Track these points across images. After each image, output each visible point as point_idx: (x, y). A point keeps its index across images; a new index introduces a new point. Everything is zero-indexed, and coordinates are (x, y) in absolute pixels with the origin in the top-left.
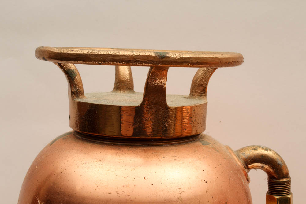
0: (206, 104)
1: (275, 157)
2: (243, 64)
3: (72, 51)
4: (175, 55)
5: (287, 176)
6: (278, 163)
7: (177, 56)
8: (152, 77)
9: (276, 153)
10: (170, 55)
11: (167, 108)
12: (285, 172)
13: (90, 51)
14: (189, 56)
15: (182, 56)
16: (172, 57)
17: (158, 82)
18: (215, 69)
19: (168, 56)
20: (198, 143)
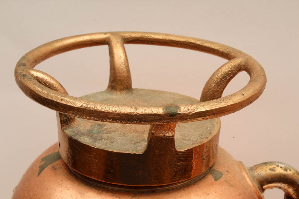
3: (62, 100)
4: (189, 110)
6: (298, 184)
7: (190, 111)
9: (296, 171)
10: (182, 111)
13: (84, 105)
14: (205, 110)
15: (196, 111)
16: (184, 113)
19: (180, 113)
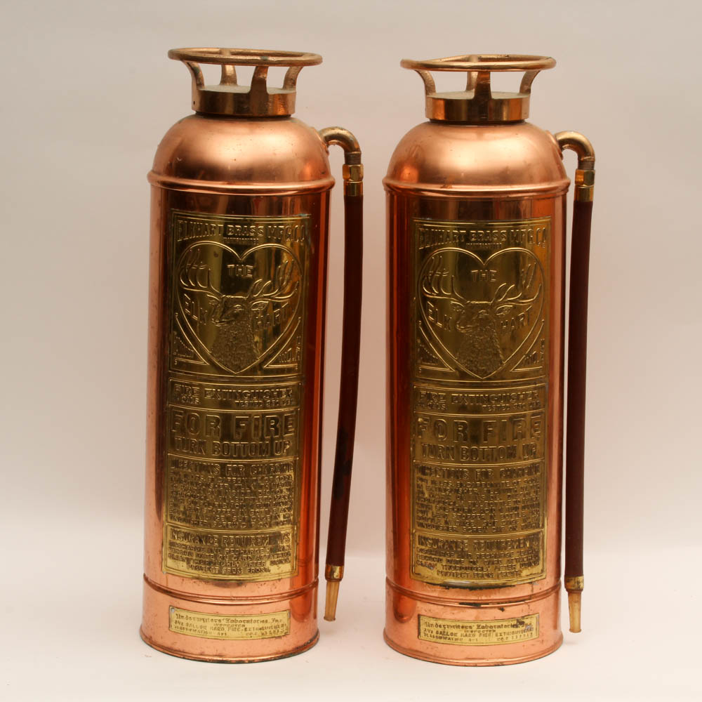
0: (295, 93)
1: (348, 135)
2: (322, 64)
5: (358, 150)
8: (257, 73)
11: (267, 94)
12: (356, 147)
17: (261, 76)
18: (302, 68)
20: (289, 121)
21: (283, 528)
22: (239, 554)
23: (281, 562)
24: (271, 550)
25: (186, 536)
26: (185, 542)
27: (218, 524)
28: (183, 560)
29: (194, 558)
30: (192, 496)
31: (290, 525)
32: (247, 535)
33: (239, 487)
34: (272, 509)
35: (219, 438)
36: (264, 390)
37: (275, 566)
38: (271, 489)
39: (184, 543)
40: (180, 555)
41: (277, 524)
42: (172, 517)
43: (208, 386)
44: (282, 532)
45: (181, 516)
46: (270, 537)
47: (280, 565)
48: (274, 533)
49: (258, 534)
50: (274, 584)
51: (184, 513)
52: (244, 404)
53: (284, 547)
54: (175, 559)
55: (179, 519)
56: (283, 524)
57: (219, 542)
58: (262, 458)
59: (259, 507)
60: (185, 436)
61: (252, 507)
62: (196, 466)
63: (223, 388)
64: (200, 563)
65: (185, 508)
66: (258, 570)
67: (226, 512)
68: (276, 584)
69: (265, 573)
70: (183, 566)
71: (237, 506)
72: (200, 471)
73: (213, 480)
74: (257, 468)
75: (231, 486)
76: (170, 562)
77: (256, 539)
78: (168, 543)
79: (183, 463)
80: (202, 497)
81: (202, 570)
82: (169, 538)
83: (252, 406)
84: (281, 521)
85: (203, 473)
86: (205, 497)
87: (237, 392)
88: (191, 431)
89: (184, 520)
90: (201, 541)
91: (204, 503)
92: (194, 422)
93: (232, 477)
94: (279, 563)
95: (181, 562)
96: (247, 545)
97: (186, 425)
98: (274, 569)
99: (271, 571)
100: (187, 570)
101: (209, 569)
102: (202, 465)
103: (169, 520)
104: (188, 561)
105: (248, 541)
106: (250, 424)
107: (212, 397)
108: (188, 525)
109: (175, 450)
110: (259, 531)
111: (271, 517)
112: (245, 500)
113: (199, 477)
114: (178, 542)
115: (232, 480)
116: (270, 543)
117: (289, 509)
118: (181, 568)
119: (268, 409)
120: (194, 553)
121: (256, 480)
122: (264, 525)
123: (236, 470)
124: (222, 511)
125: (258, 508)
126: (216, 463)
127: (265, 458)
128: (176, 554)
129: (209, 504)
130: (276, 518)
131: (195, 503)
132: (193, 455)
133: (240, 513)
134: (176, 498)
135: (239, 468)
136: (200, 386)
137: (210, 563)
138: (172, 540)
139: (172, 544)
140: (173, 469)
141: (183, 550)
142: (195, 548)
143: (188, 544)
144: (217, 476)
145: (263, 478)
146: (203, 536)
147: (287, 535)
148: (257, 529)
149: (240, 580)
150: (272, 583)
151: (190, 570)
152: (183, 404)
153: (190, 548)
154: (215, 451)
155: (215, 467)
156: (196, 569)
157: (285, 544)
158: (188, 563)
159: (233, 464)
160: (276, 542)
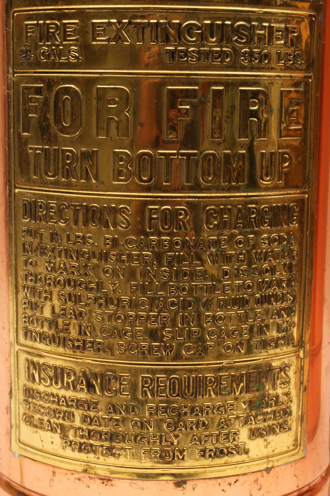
21: (276, 355)
22: (179, 415)
23: (271, 430)
24: (250, 403)
25: (59, 374)
26: (55, 389)
27: (129, 348)
28: (53, 430)
29: (77, 423)
30: (69, 282)
31: (290, 348)
32: (200, 371)
33: (180, 259)
34: (252, 309)
35: (127, 141)
36: (235, 20)
37: (260, 441)
38: (250, 264)
39: (55, 391)
40: (46, 418)
41: (265, 344)
42: (27, 333)
43: (100, 14)
44: (274, 364)
45: (46, 329)
46: (248, 375)
47: (271, 438)
48: (257, 367)
49: (220, 369)
50: (256, 481)
51: (53, 323)
52: (186, 53)
53: (277, 397)
54: (36, 426)
55: (43, 337)
56: (276, 346)
57: (134, 388)
58: (229, 190)
59: (224, 305)
60: (49, 142)
61: (207, 305)
62: (76, 212)
63: (135, 14)
64: (89, 437)
65: (53, 312)
66: (222, 452)
67: (148, 317)
68: (262, 481)
69: (237, 458)
70: (51, 441)
71: (173, 304)
72: (86, 223)
73: (115, 242)
74: (222, 212)
75: (158, 257)
76: (27, 433)
77: (218, 380)
78: (21, 391)
79: (48, 207)
80: (93, 285)
81: (95, 452)
82: (23, 380)
83: (205, 58)
84: (272, 340)
85: (92, 227)
86: (98, 285)
87: (170, 24)
88: (63, 130)
89: (53, 340)
90: (90, 387)
91: (96, 299)
92: (68, 105)
93: (160, 234)
94: (268, 434)
95: (49, 434)
96: (195, 394)
97: (51, 116)
98: (256, 447)
99: (250, 454)
100: (61, 452)
101: (110, 449)
102: (87, 208)
103: (22, 339)
104: (63, 430)
105: (199, 386)
106: (203, 103)
107: (108, 40)
108: (61, 350)
109: (29, 181)
110: (225, 362)
111: (251, 329)
112: (191, 289)
113: (84, 238)
114: (41, 388)
115: (160, 243)
116: (248, 389)
117: (289, 311)
118: (48, 447)
119: (243, 68)
120: (78, 414)
121: (217, 243)
122: (235, 348)
123: (170, 218)
124: (137, 317)
125: (220, 307)
126: (124, 202)
127: (237, 189)
128: (37, 416)
129: (109, 301)
130: (261, 331)
131: (77, 299)
132: (68, 185)
133: (179, 319)
134: (33, 290)
135: (177, 213)
136: (80, 14)
137: (112, 437)
138: (30, 385)
139: (29, 393)
140: (25, 224)
141: (54, 406)
142: (79, 404)
143: (62, 393)
144: (126, 234)
145: (233, 236)
146: (95, 376)
147: (284, 368)
148: (220, 356)
149: (181, 475)
150: (252, 478)
151: (69, 452)
152: (46, 66)
153: (68, 402)
154: (120, 173)
155: (121, 211)
156: (80, 450)
157: (280, 391)
158: (64, 436)
159: (162, 203)
160: (262, 386)
